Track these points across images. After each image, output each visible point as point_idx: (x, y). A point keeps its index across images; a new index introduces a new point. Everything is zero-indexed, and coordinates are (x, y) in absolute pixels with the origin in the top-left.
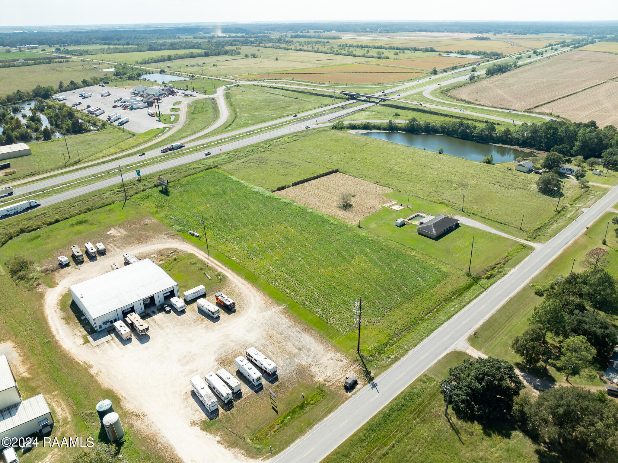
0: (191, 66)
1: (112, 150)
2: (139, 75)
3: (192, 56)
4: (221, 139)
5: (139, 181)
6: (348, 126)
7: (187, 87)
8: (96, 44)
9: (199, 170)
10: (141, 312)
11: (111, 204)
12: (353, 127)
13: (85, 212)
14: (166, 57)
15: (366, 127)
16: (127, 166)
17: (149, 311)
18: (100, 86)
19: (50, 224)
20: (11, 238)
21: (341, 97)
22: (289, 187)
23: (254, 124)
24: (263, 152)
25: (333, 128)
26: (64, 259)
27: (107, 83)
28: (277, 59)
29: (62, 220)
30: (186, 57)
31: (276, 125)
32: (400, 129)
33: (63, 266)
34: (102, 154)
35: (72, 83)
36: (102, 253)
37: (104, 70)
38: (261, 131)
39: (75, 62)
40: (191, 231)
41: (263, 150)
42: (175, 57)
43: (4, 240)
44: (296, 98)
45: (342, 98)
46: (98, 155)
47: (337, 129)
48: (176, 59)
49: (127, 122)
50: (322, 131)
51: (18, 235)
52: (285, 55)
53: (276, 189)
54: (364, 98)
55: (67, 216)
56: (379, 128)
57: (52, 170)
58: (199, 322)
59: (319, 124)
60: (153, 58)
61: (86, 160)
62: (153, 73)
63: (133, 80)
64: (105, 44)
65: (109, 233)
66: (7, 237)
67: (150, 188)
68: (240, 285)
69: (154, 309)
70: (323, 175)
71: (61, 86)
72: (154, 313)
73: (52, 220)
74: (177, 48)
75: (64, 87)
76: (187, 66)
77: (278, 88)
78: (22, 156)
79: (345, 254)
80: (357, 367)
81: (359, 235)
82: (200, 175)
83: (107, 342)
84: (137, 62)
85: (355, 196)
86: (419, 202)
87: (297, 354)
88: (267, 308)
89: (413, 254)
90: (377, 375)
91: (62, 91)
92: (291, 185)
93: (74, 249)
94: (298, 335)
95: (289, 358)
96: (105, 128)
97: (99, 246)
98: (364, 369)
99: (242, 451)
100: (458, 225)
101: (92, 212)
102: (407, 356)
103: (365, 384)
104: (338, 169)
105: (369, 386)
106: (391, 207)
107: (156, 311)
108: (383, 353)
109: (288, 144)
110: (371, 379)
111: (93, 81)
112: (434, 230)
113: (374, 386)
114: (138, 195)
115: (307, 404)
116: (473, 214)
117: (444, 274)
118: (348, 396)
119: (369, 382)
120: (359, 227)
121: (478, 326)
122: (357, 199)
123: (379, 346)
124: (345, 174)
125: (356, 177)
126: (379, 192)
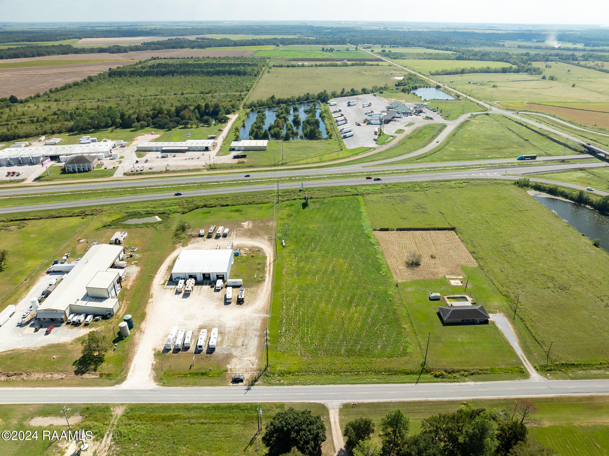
0: (474, 83)
1: (315, 160)
2: (415, 88)
3: (487, 71)
4: (398, 170)
5: (300, 191)
7: (437, 109)
8: (421, 47)
9: (349, 193)
10: (201, 280)
11: (266, 203)
12: (538, 188)
13: (247, 204)
14: (459, 70)
15: (552, 191)
16: (308, 176)
17: (205, 282)
18: (374, 95)
19: (223, 206)
20: (197, 208)
21: (577, 148)
22: (393, 230)
23: (446, 160)
24: (416, 191)
25: (515, 184)
26: (202, 232)
27: (382, 93)
28: (574, 85)
29: (231, 206)
30: (481, 72)
31: (465, 166)
32: (591, 204)
33: (200, 236)
34: (304, 161)
35: (352, 90)
36: (225, 236)
37: (396, 78)
38: (444, 169)
39: (383, 66)
40: (283, 241)
41: (419, 189)
42: (470, 70)
43: (192, 208)
44: (526, 140)
45: (576, 150)
46: (301, 162)
47: (519, 186)
48: (470, 73)
49: (353, 136)
50: (499, 184)
51: (202, 208)
53: (379, 229)
55: (234, 203)
56: (566, 197)
57: (265, 166)
58: (218, 301)
59: (508, 175)
60: (447, 70)
61: (290, 164)
63: (405, 92)
64: (428, 48)
65: (242, 224)
66: (195, 207)
67: (300, 199)
68: (265, 290)
69: (208, 282)
70: (435, 229)
71: (342, 92)
72: (206, 284)
73: (225, 204)
74: (485, 59)
76: (470, 83)
77: (522, 125)
78: (260, 150)
79: (356, 301)
80: (256, 374)
81: (386, 292)
82: (343, 198)
83: (171, 289)
84: (430, 72)
85: (435, 258)
86: (485, 286)
87: (238, 347)
88: (259, 312)
89: (404, 326)
90: (259, 385)
91: (342, 96)
92: (396, 229)
93: (212, 228)
94: (253, 337)
95: (231, 346)
96: (330, 138)
97: (227, 231)
98: (257, 377)
99: (155, 375)
100: (486, 322)
101: (251, 205)
102: (290, 387)
103: (245, 385)
104: (455, 228)
105: (246, 387)
106: (450, 280)
107: (208, 284)
108: (281, 376)
109: (449, 189)
110: (252, 385)
111: (373, 90)
112: (448, 315)
113: (248, 389)
114: (287, 202)
115: (207, 375)
116: (521, 319)
117: (405, 353)
118: (228, 385)
119: (249, 386)
120: (397, 286)
121: (366, 401)
122: (433, 261)
123: (285, 371)
124: (457, 235)
125: (462, 241)
126: (463, 262)
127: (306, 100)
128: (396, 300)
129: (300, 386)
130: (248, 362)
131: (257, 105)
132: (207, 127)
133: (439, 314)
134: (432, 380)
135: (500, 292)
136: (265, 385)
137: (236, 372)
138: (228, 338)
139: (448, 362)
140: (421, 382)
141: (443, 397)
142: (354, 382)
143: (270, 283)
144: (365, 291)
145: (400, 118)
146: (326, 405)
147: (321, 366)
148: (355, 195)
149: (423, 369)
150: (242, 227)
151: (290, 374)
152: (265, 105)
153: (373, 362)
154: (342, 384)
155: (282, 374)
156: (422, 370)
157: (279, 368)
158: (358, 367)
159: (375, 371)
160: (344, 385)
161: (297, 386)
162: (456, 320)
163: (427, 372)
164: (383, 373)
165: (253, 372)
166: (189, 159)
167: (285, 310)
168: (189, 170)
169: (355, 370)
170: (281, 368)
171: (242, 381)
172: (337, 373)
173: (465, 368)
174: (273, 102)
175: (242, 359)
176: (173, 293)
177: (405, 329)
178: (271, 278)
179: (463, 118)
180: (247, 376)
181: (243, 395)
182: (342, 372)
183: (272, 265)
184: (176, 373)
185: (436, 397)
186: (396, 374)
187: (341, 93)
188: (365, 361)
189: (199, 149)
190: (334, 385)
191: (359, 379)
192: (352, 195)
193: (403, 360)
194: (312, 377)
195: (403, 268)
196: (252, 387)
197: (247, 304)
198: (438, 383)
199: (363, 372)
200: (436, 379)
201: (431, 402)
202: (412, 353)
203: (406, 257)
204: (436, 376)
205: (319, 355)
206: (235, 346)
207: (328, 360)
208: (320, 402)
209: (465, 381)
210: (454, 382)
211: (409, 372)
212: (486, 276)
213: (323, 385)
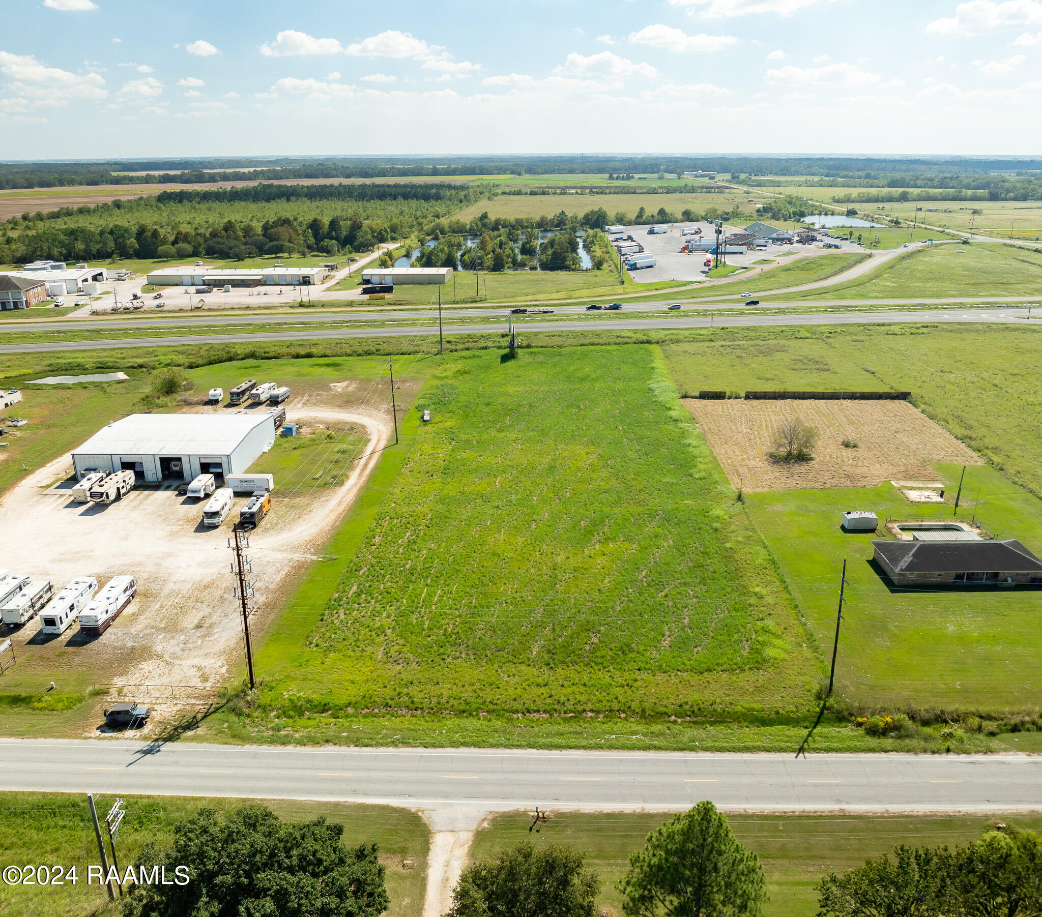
0: (928, 211)
2: (800, 215)
7: (851, 237)
9: (628, 340)
10: (156, 480)
11: (410, 354)
13: (359, 355)
17: (166, 484)
18: (708, 222)
19: (297, 356)
22: (737, 398)
24: (801, 338)
27: (726, 220)
29: (318, 357)
33: (209, 403)
35: (662, 212)
36: (274, 402)
37: (756, 205)
39: (732, 193)
40: (427, 412)
41: (808, 335)
46: (519, 299)
48: (918, 200)
49: (651, 267)
51: (242, 359)
53: (697, 394)
55: (329, 354)
57: (429, 304)
58: (180, 524)
59: (1034, 318)
61: (494, 301)
63: (778, 219)
65: (333, 385)
67: (500, 348)
68: (333, 502)
69: (176, 484)
70: (852, 396)
71: (640, 216)
72: (168, 488)
75: (644, 217)
76: (920, 210)
79: (606, 530)
80: (200, 706)
81: (705, 512)
82: (609, 348)
83: (62, 496)
84: (834, 198)
85: (855, 446)
86: (1016, 505)
87: (181, 631)
88: (294, 548)
89: (757, 589)
90: (194, 739)
91: (636, 224)
92: (743, 394)
93: (243, 384)
95: (159, 629)
96: (598, 269)
97: (281, 391)
98: (200, 716)
101: (369, 357)
102: (308, 750)
103: (146, 739)
104: (909, 394)
105: (144, 745)
106: (904, 491)
107: (173, 487)
108: (290, 717)
109: (886, 336)
110: (170, 738)
111: (706, 215)
112: (907, 560)
113: (149, 751)
114: (465, 353)
115: (28, 703)
117: (759, 663)
118: (84, 735)
119: (156, 740)
120: (740, 498)
121: (589, 807)
122: (850, 452)
123: (309, 701)
124: (916, 406)
125: (932, 417)
126: (939, 455)
128: (733, 528)
129: (343, 748)
130: (193, 671)
131: (447, 229)
132: (325, 257)
133: (875, 564)
134: (858, 744)
136: (214, 742)
138: (162, 607)
139: (915, 691)
140: (817, 750)
141: (908, 802)
142: (556, 740)
143: (355, 490)
144: (640, 509)
145: (766, 246)
146: (424, 817)
147: (445, 690)
148: (642, 342)
149: (824, 707)
150: (330, 389)
151: (324, 711)
152: (466, 232)
153: (638, 684)
154: (506, 747)
155: (296, 710)
156: (822, 713)
157: (292, 691)
158: (583, 698)
159: (643, 711)
160: (515, 751)
161: (337, 748)
163: (841, 718)
164: (673, 718)
165: (193, 701)
166: (258, 294)
168: (248, 308)
169: (569, 706)
170: (299, 691)
171: (139, 723)
172: (495, 711)
173: (983, 709)
174: (484, 225)
175: (177, 662)
176: (62, 506)
177: (761, 597)
178: (364, 478)
180: (164, 712)
181: (121, 768)
182: (517, 712)
183: (377, 455)
185: (880, 802)
186: (720, 722)
187: (638, 217)
188: (608, 680)
189: (289, 280)
190: (477, 750)
191: (575, 733)
192: (635, 343)
193: (746, 679)
194: (404, 722)
195: (760, 464)
196: (167, 747)
197: (266, 530)
198: (883, 755)
199: (597, 712)
200: (873, 742)
201: (860, 817)
202: (783, 660)
203: (769, 445)
204: (873, 731)
205: (449, 661)
206: (171, 629)
207: (477, 673)
208: (405, 806)
209: (989, 751)
210: (948, 750)
211: (773, 716)
212: (1015, 483)
213: (434, 747)
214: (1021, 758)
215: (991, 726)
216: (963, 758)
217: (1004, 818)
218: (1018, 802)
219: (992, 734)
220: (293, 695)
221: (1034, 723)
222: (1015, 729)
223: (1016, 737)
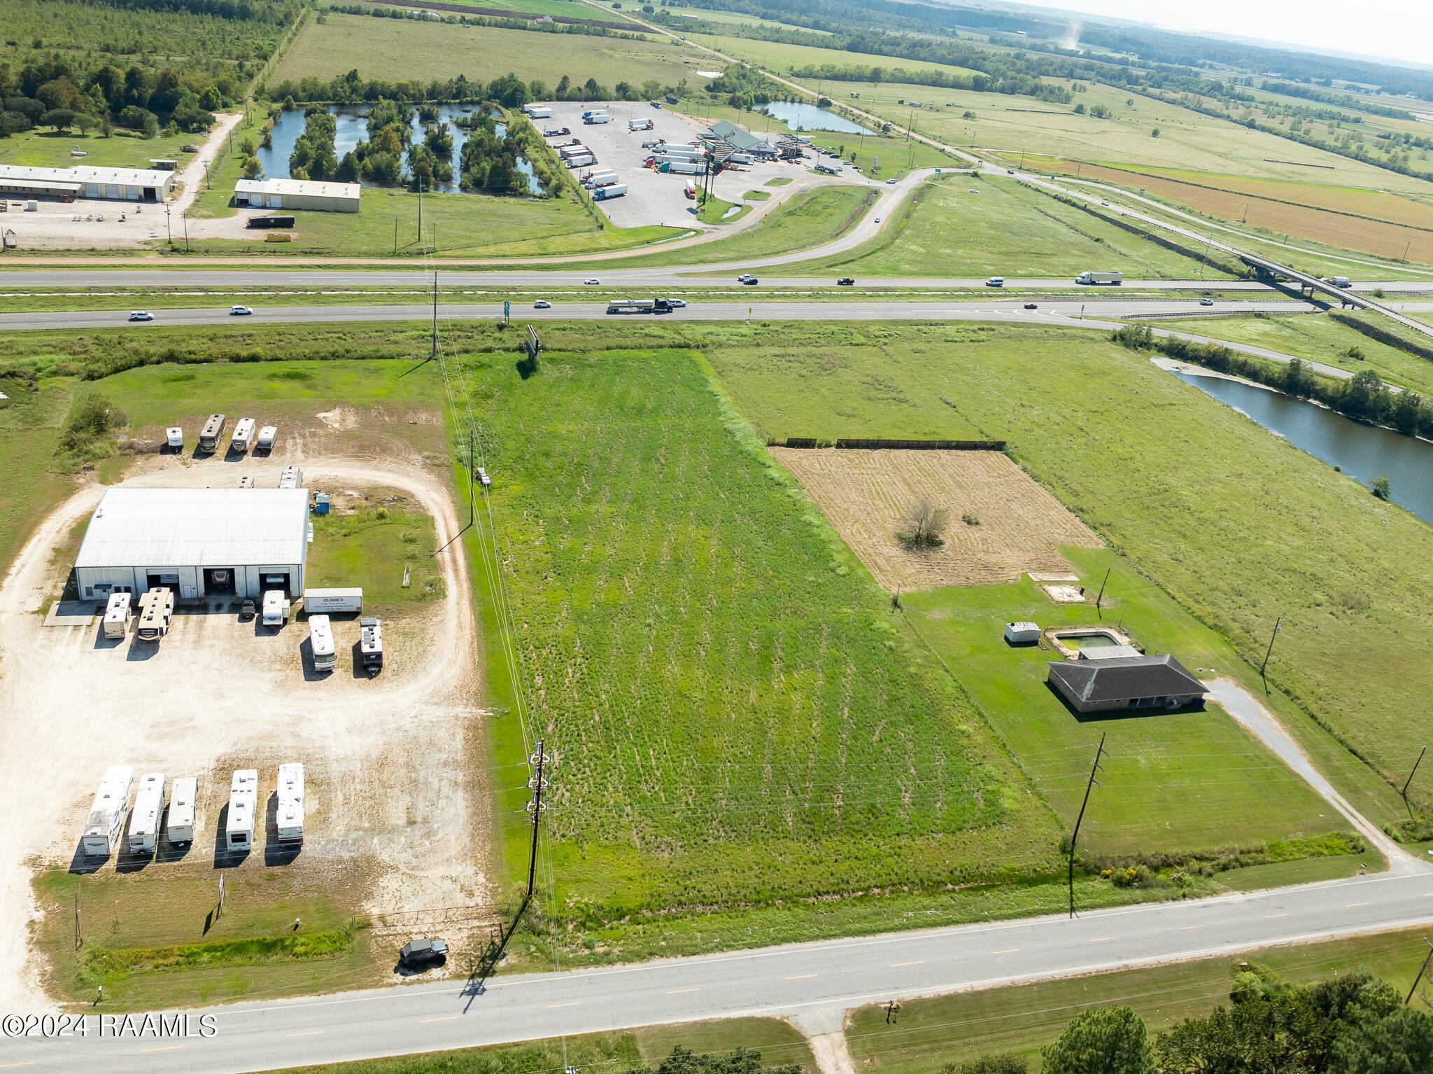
0: (912, 105)
1: (523, 247)
2: (763, 100)
3: (937, 82)
4: (785, 288)
5: (501, 327)
6: (1165, 342)
7: (841, 151)
8: (746, 12)
9: (660, 342)
10: (195, 596)
11: (393, 358)
12: (1177, 351)
13: (323, 358)
14: (868, 72)
15: (1216, 360)
16: (514, 289)
17: (212, 601)
18: (653, 105)
19: (237, 359)
20: (142, 364)
21: (1229, 265)
22: (828, 446)
23: (911, 274)
24: (857, 345)
25: (1114, 339)
26: (174, 435)
27: (674, 102)
28: (1155, 133)
29: (267, 360)
30: (922, 83)
31: (968, 290)
33: (167, 449)
34: (492, 250)
35: (591, 84)
36: (263, 450)
37: (700, 73)
38: (913, 294)
39: (657, 42)
40: (481, 470)
41: (863, 340)
42: (893, 75)
43: (123, 362)
44: (1097, 240)
45: (1229, 271)
46: (481, 250)
47: (1127, 346)
48: (893, 82)
49: (622, 195)
50: (1074, 337)
51: (158, 363)
52: (1191, 128)
53: (785, 441)
54: (1297, 286)
55: (280, 353)
56: (1253, 375)
57: (359, 255)
58: (278, 666)
59: (1086, 317)
60: (834, 67)
61: (447, 253)
62: (801, 102)
63: (738, 107)
64: (764, 17)
65: (321, 415)
66: (135, 360)
67: (507, 350)
69: (226, 600)
70: (947, 446)
71: (562, 88)
72: (218, 609)
73: (244, 353)
74: (922, 55)
75: (568, 90)
76: (901, 102)
77: (1074, 205)
78: (337, 211)
79: (781, 654)
80: (489, 929)
81: (869, 624)
82: (646, 354)
83: (76, 627)
84: (791, 69)
85: (977, 523)
86: (1150, 602)
87: (394, 830)
88: (449, 699)
89: (964, 727)
90: (511, 970)
91: (560, 99)
92: (834, 442)
93: (210, 422)
94: (446, 790)
95: (366, 831)
96: (558, 197)
97: (268, 433)
98: (497, 940)
99: (49, 968)
100: (1196, 705)
101: (338, 362)
102: (637, 967)
103: (458, 976)
104: (1004, 443)
105: (463, 984)
106: (1046, 587)
107: (226, 607)
108: (590, 929)
109: (946, 344)
110: (486, 972)
111: (647, 92)
112: (1089, 687)
113: (474, 992)
114: (465, 358)
115: (284, 948)
116: (1287, 692)
117: (996, 816)
118: (386, 981)
119: (472, 977)
120: (895, 603)
121: (929, 991)
122: (973, 533)
123: (601, 908)
124: (1016, 462)
125: (1036, 478)
126: (1060, 536)
127: (455, 97)
128: (906, 646)
129: (672, 960)
130: (447, 884)
131: (301, 94)
132: (140, 138)
133: (1050, 684)
134: (1115, 898)
135: (1199, 618)
136: (535, 970)
137: (406, 929)
138: (347, 800)
139: (1137, 835)
140: (1085, 908)
141: (1171, 952)
142: (866, 926)
143: (465, 603)
144: (801, 623)
145: (746, 163)
146: (791, 1022)
147: (726, 876)
148: (680, 346)
149: (1072, 862)
150: (322, 425)
151: (621, 917)
153: (904, 851)
154: (824, 938)
155: (590, 920)
156: (1071, 867)
157: (574, 898)
158: (860, 873)
159: (921, 881)
160: (834, 941)
161: (664, 960)
162: (1113, 701)
163: (1090, 871)
164: (950, 886)
165: (476, 923)
166: (89, 220)
167: (542, 692)
168: (93, 252)
169: (853, 884)
170: (582, 896)
171: (439, 960)
172: (791, 900)
173: (1198, 850)
174: (354, 90)
175: (421, 874)
176: (85, 642)
177: (968, 737)
178: (465, 585)
179: (917, 178)
180: (453, 940)
181: (459, 1015)
182: (809, 895)
183: (458, 543)
184: (148, 951)
185: (1150, 954)
186: (994, 886)
187: (559, 90)
188: (874, 850)
189: (122, 194)
190: (798, 945)
191: (877, 914)
192: (671, 347)
193: (995, 836)
194: (708, 922)
195: (894, 551)
196: (489, 983)
197: (396, 673)
198: (1136, 907)
199: (882, 887)
200: (1125, 894)
201: (1141, 971)
202: (1018, 811)
203: (893, 520)
204: (1120, 883)
205: (711, 841)
206: (379, 828)
207: (748, 854)
208: (768, 1015)
209: (1214, 893)
210: (1184, 896)
211: (1032, 875)
212: (1141, 573)
213: (759, 947)
214: (1236, 897)
215: (1207, 867)
216: (1196, 902)
217: (1243, 956)
218: (1248, 940)
219: (1210, 875)
220: (578, 902)
221: (1237, 860)
222: (1224, 868)
223: (1229, 876)
